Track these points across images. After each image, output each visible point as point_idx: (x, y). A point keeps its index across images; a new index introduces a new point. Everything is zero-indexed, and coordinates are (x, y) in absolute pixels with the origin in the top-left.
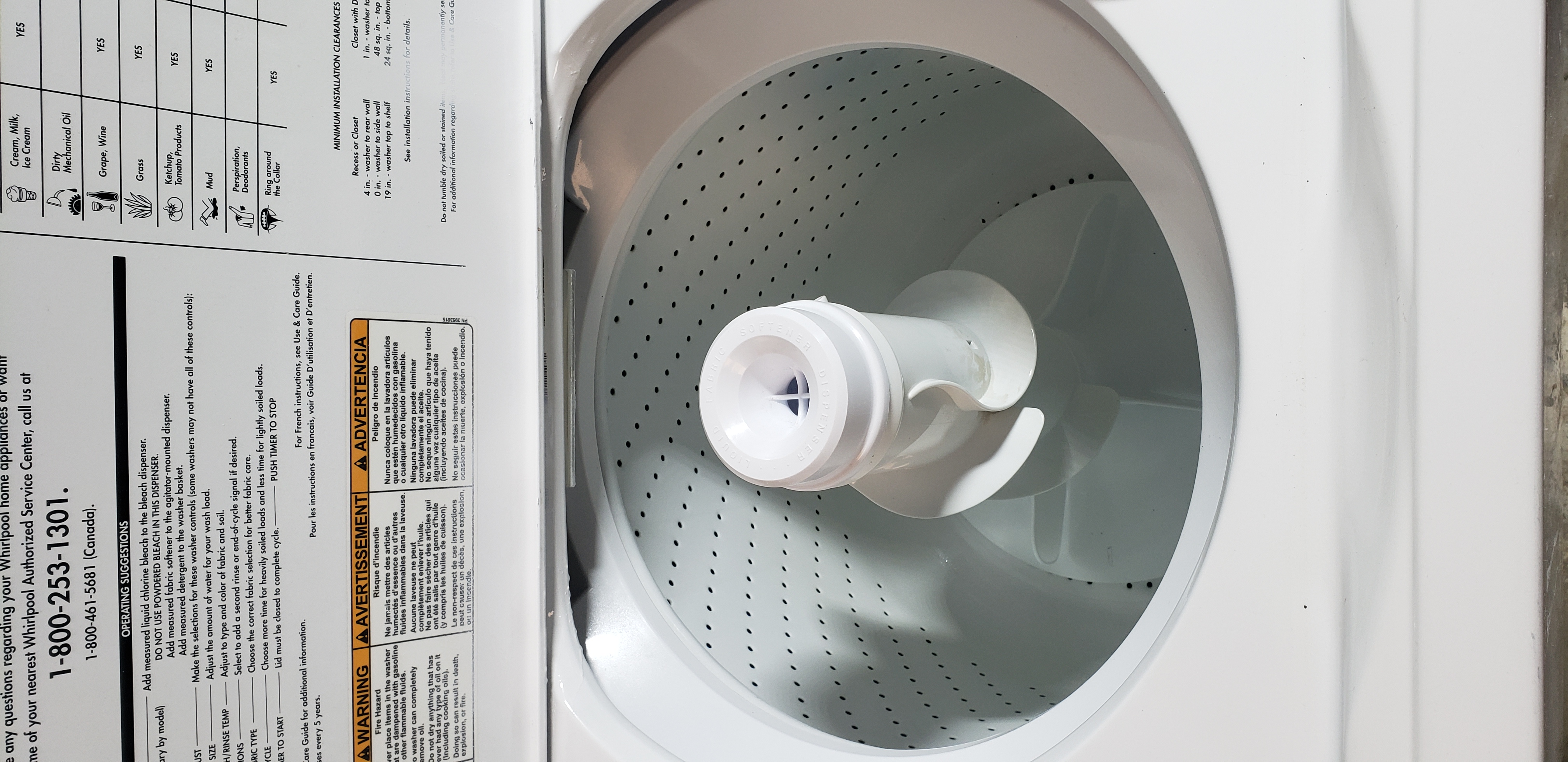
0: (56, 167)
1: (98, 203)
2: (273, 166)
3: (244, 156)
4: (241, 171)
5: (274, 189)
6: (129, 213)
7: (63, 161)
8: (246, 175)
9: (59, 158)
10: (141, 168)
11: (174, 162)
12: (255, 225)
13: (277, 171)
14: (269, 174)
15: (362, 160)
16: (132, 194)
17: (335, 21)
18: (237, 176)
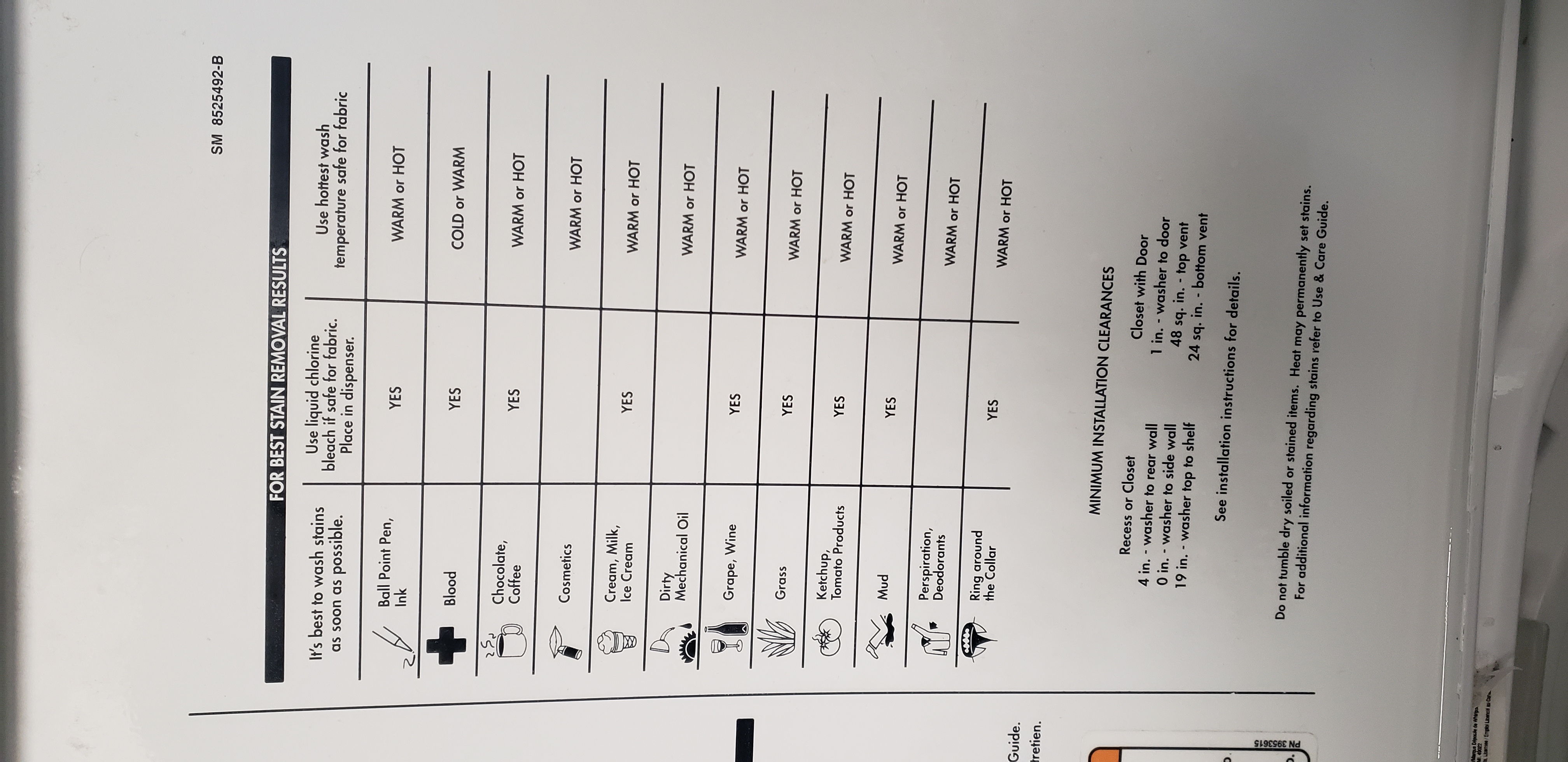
0: (665, 597)
1: (721, 641)
2: (985, 553)
3: (939, 542)
4: (933, 566)
5: (984, 589)
6: (763, 651)
7: (674, 584)
8: (940, 573)
9: (669, 581)
10: (783, 581)
11: (832, 564)
12: (952, 652)
13: (991, 562)
14: (977, 567)
15: (1138, 527)
16: (767, 620)
17: (1104, 299)
18: (927, 574)
